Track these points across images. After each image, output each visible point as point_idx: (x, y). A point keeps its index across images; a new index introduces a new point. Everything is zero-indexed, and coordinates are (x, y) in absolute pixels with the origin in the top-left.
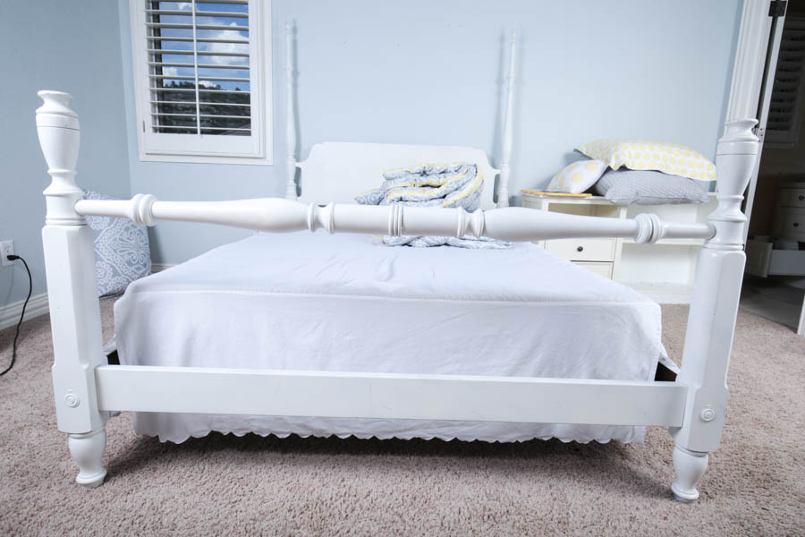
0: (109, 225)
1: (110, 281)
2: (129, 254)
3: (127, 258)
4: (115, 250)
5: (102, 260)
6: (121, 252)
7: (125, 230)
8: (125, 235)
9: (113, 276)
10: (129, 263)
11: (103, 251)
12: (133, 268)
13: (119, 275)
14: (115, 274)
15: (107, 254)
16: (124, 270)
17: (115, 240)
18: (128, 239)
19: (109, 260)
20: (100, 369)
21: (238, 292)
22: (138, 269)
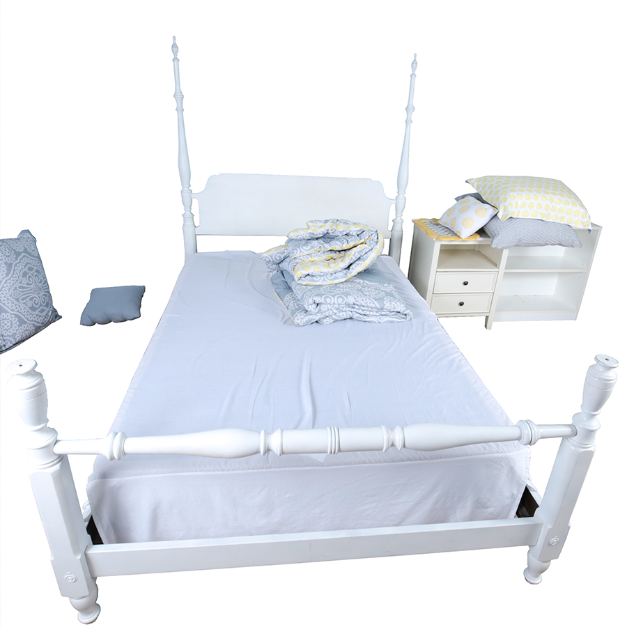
0: (7, 275)
1: (18, 330)
2: (31, 299)
3: (30, 304)
4: (17, 300)
5: (6, 312)
6: (22, 300)
7: (23, 276)
8: (25, 281)
9: (20, 325)
10: (33, 308)
11: (6, 302)
12: (37, 312)
13: (26, 323)
14: (22, 322)
15: (10, 305)
16: (29, 317)
17: (16, 288)
18: (28, 284)
19: (13, 310)
20: (90, 552)
21: (195, 473)
22: (42, 311)
